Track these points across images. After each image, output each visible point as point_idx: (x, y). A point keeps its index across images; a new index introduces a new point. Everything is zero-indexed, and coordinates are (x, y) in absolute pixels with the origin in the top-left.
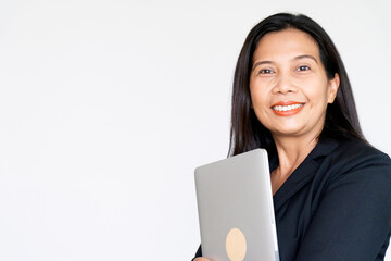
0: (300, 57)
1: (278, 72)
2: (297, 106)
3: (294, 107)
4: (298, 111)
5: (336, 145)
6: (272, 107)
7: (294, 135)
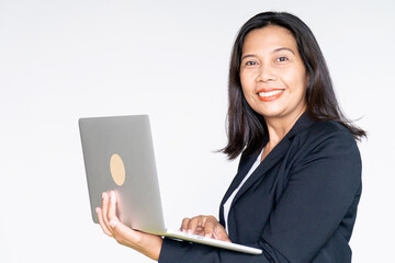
0: (279, 50)
1: (261, 63)
2: (277, 92)
3: (275, 93)
4: (278, 96)
5: (312, 123)
6: (258, 94)
7: (279, 116)
